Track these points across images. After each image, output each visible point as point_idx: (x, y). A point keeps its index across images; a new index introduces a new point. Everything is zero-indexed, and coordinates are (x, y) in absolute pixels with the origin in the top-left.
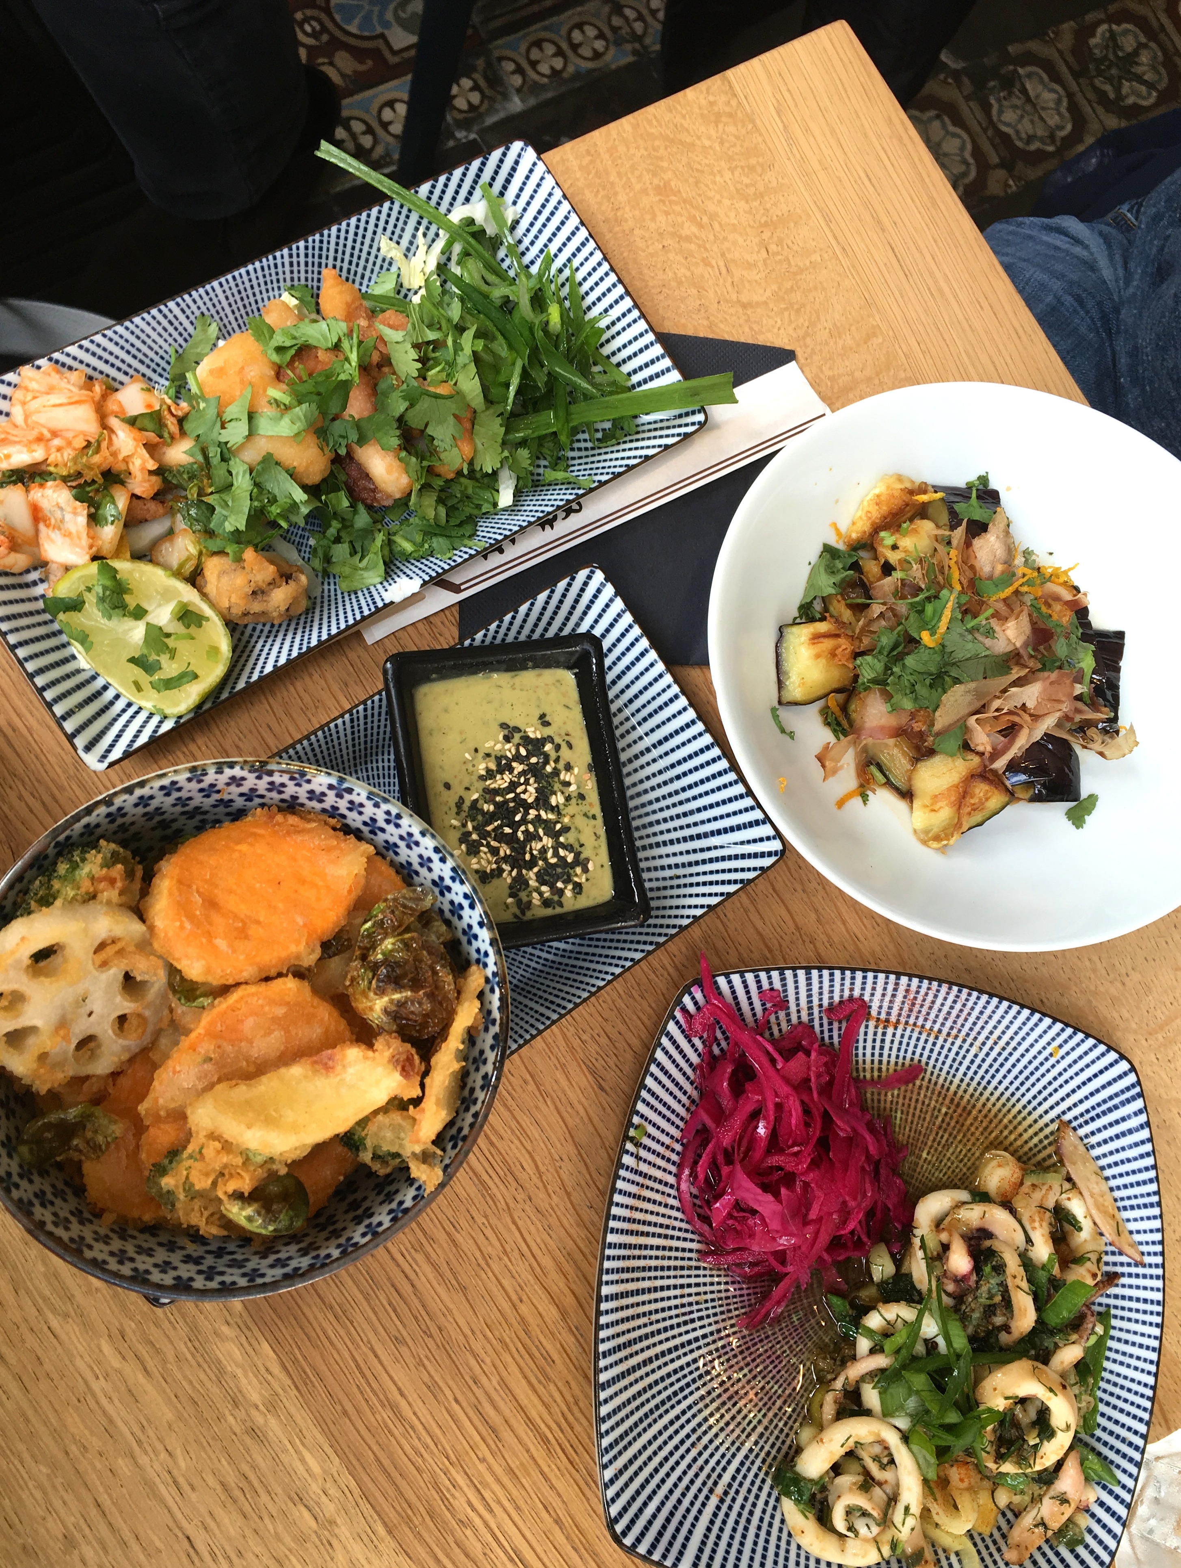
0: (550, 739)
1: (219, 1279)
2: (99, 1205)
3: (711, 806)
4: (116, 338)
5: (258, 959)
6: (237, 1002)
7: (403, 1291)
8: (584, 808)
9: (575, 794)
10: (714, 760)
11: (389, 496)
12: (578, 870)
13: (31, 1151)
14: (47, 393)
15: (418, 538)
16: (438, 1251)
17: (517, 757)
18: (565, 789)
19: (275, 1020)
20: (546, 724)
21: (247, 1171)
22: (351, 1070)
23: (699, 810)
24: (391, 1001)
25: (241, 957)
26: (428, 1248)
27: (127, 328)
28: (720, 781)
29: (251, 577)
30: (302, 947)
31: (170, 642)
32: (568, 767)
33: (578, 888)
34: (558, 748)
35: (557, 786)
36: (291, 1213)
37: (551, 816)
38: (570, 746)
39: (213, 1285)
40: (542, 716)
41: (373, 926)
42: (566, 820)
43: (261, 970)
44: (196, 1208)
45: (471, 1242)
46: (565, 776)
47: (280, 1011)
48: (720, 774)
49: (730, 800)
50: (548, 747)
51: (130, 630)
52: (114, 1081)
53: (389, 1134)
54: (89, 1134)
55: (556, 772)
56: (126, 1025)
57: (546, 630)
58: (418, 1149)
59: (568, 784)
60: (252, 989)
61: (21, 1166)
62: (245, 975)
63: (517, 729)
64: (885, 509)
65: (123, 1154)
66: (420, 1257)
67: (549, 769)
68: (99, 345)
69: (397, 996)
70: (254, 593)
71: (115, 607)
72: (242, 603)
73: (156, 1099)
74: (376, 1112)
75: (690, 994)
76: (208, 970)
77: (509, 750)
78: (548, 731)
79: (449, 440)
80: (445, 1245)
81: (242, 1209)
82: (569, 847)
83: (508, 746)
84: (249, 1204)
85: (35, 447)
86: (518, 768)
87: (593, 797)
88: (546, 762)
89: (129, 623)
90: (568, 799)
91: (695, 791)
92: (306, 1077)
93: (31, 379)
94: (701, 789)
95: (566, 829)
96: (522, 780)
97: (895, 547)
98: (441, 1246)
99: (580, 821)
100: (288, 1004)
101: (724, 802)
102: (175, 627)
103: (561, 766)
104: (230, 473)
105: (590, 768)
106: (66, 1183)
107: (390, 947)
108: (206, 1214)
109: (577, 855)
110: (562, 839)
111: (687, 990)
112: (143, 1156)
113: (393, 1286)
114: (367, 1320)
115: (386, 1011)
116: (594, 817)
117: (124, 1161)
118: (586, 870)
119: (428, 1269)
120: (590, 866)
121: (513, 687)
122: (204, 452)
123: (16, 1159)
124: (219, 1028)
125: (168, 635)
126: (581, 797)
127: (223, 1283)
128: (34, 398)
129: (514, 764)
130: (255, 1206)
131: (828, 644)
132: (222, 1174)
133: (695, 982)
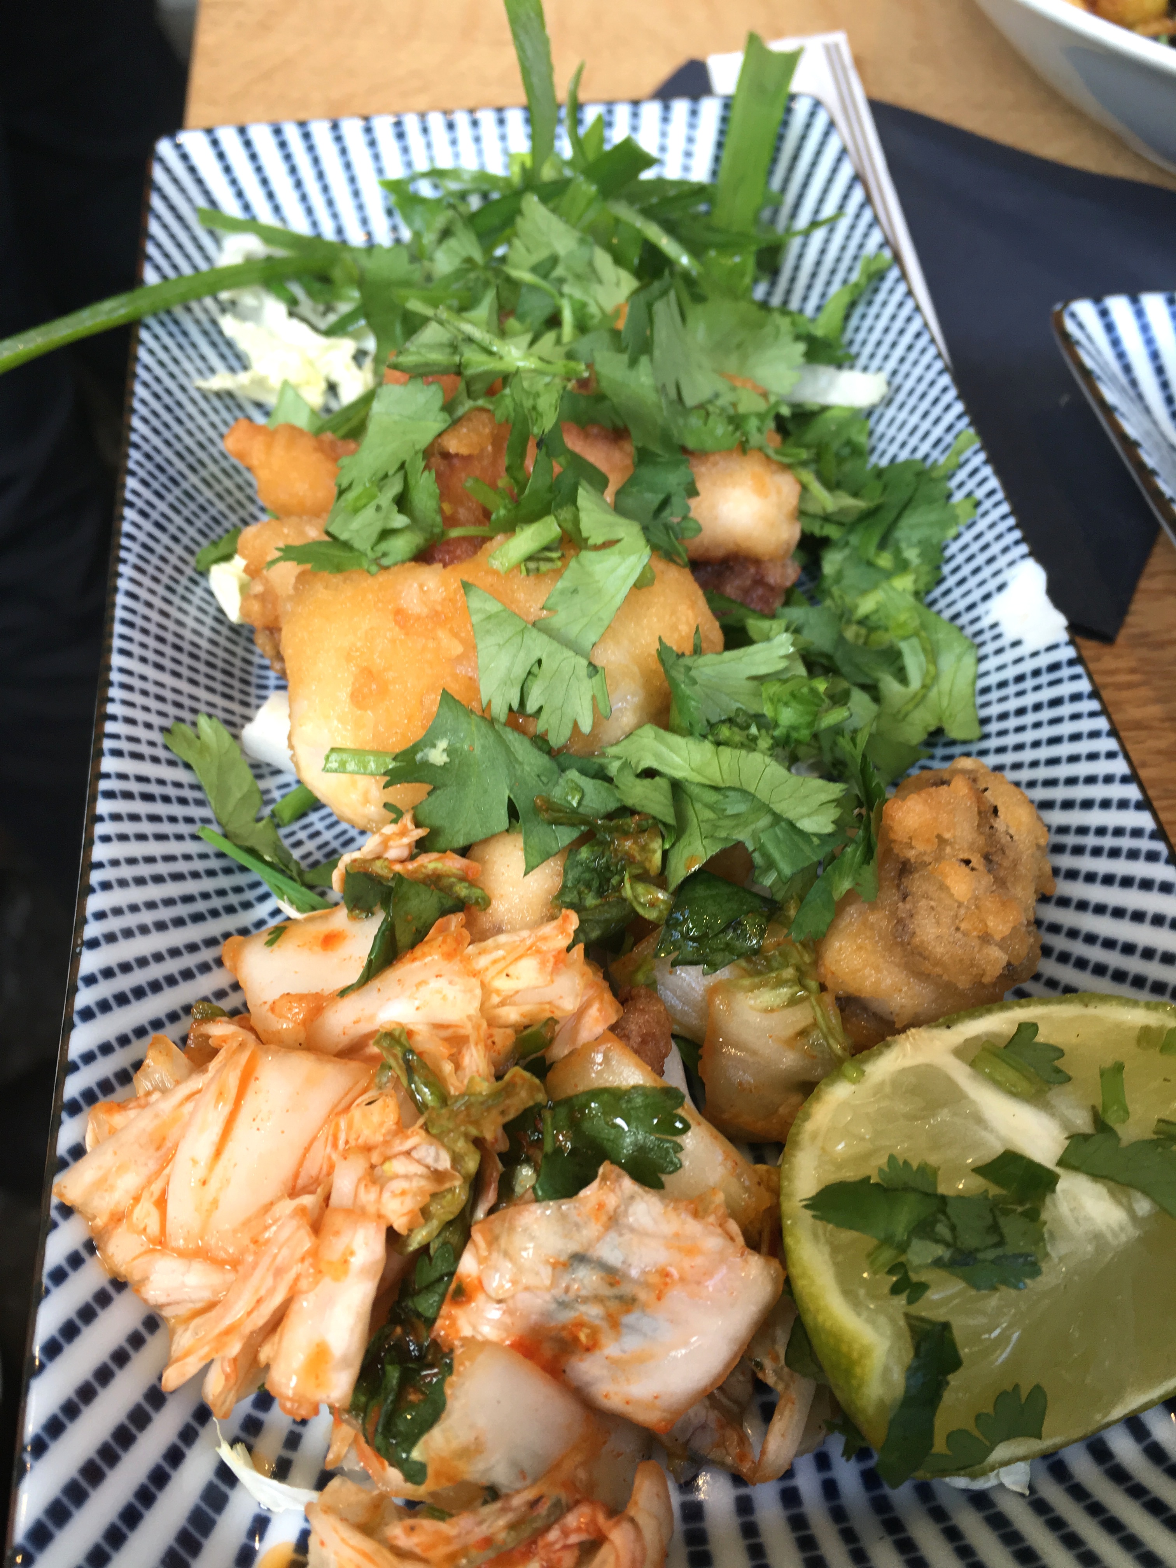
4: (114, 924)
14: (167, 1160)
27: (106, 886)
68: (108, 973)
85: (335, 1248)
93: (102, 1184)
125: (1103, 1127)
128: (161, 1203)
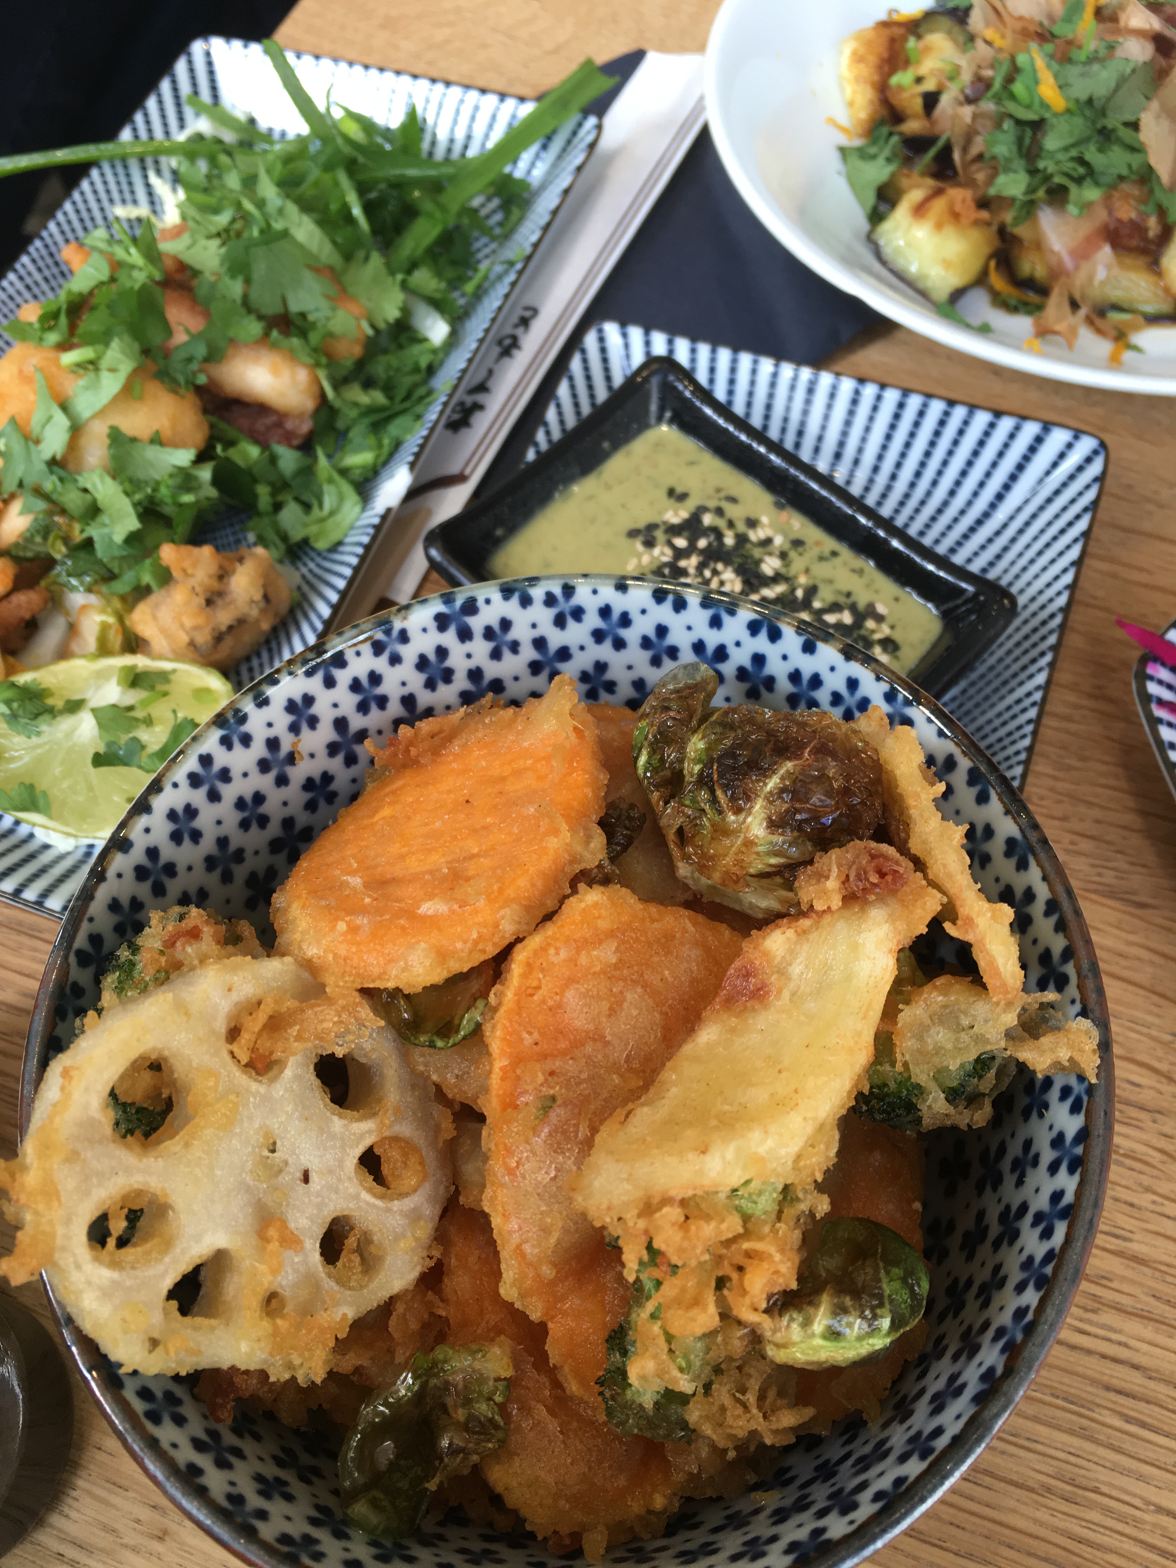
0: (701, 510)
1: (865, 1497)
2: (565, 1531)
3: (964, 473)
5: (510, 892)
6: (525, 976)
7: (1127, 1387)
8: (812, 552)
9: (787, 546)
10: (921, 414)
11: (301, 416)
12: (870, 624)
13: (375, 1504)
15: (372, 440)
16: (1125, 1288)
17: (679, 554)
18: (770, 548)
19: (612, 973)
20: (682, 497)
21: (761, 1238)
22: (796, 970)
23: (952, 493)
24: (770, 799)
25: (482, 903)
26: (1108, 1295)
28: (950, 432)
29: (192, 582)
30: (566, 835)
31: (139, 714)
32: (752, 523)
33: (889, 644)
34: (719, 512)
35: (757, 553)
36: (896, 1271)
37: (780, 589)
38: (733, 500)
39: (866, 1509)
40: (671, 492)
41: (652, 753)
42: (803, 580)
43: (528, 909)
44: (727, 1401)
45: (1160, 1242)
46: (756, 535)
47: (607, 953)
48: (942, 423)
49: (981, 443)
50: (708, 519)
51: (73, 731)
52: (439, 1293)
53: (940, 1036)
54: (461, 1414)
55: (742, 539)
56: (385, 1169)
57: (592, 396)
58: (1010, 1019)
59: (768, 542)
60: (535, 941)
61: (374, 1543)
62: (508, 929)
63: (651, 527)
64: (873, 59)
65: (541, 1412)
66: (1108, 1317)
67: (729, 540)
69: (773, 783)
70: (209, 602)
71: (36, 716)
72: (200, 621)
73: (519, 1251)
74: (890, 1012)
75: (1151, 678)
76: (442, 955)
77: (662, 553)
78: (691, 504)
79: (324, 304)
80: (1128, 1273)
81: (807, 1323)
82: (835, 607)
83: (656, 551)
84: (814, 1304)
86: (691, 563)
87: (812, 533)
88: (719, 535)
89: (65, 723)
90: (783, 556)
91: (929, 474)
92: (733, 1030)
94: (934, 464)
95: (812, 591)
96: (707, 573)
97: (919, 80)
98: (1123, 1279)
99: (822, 571)
100: (611, 934)
101: (976, 453)
102: (132, 697)
103: (741, 527)
104: (85, 490)
105: (779, 506)
106: (486, 1538)
107: (701, 745)
108: (751, 1398)
109: (853, 608)
110: (817, 604)
111: (1143, 677)
112: (573, 1387)
113: (1108, 1388)
114: (1114, 1469)
115: (773, 825)
116: (834, 554)
117: (553, 1426)
118: (880, 619)
119: (1134, 1327)
120: (881, 609)
121: (608, 487)
122: (38, 492)
123: (358, 1535)
124: (528, 1040)
125: (131, 708)
126: (797, 543)
127: (879, 1496)
129: (683, 563)
130: (826, 1302)
131: (939, 205)
132: (721, 1283)
133: (1144, 661)
